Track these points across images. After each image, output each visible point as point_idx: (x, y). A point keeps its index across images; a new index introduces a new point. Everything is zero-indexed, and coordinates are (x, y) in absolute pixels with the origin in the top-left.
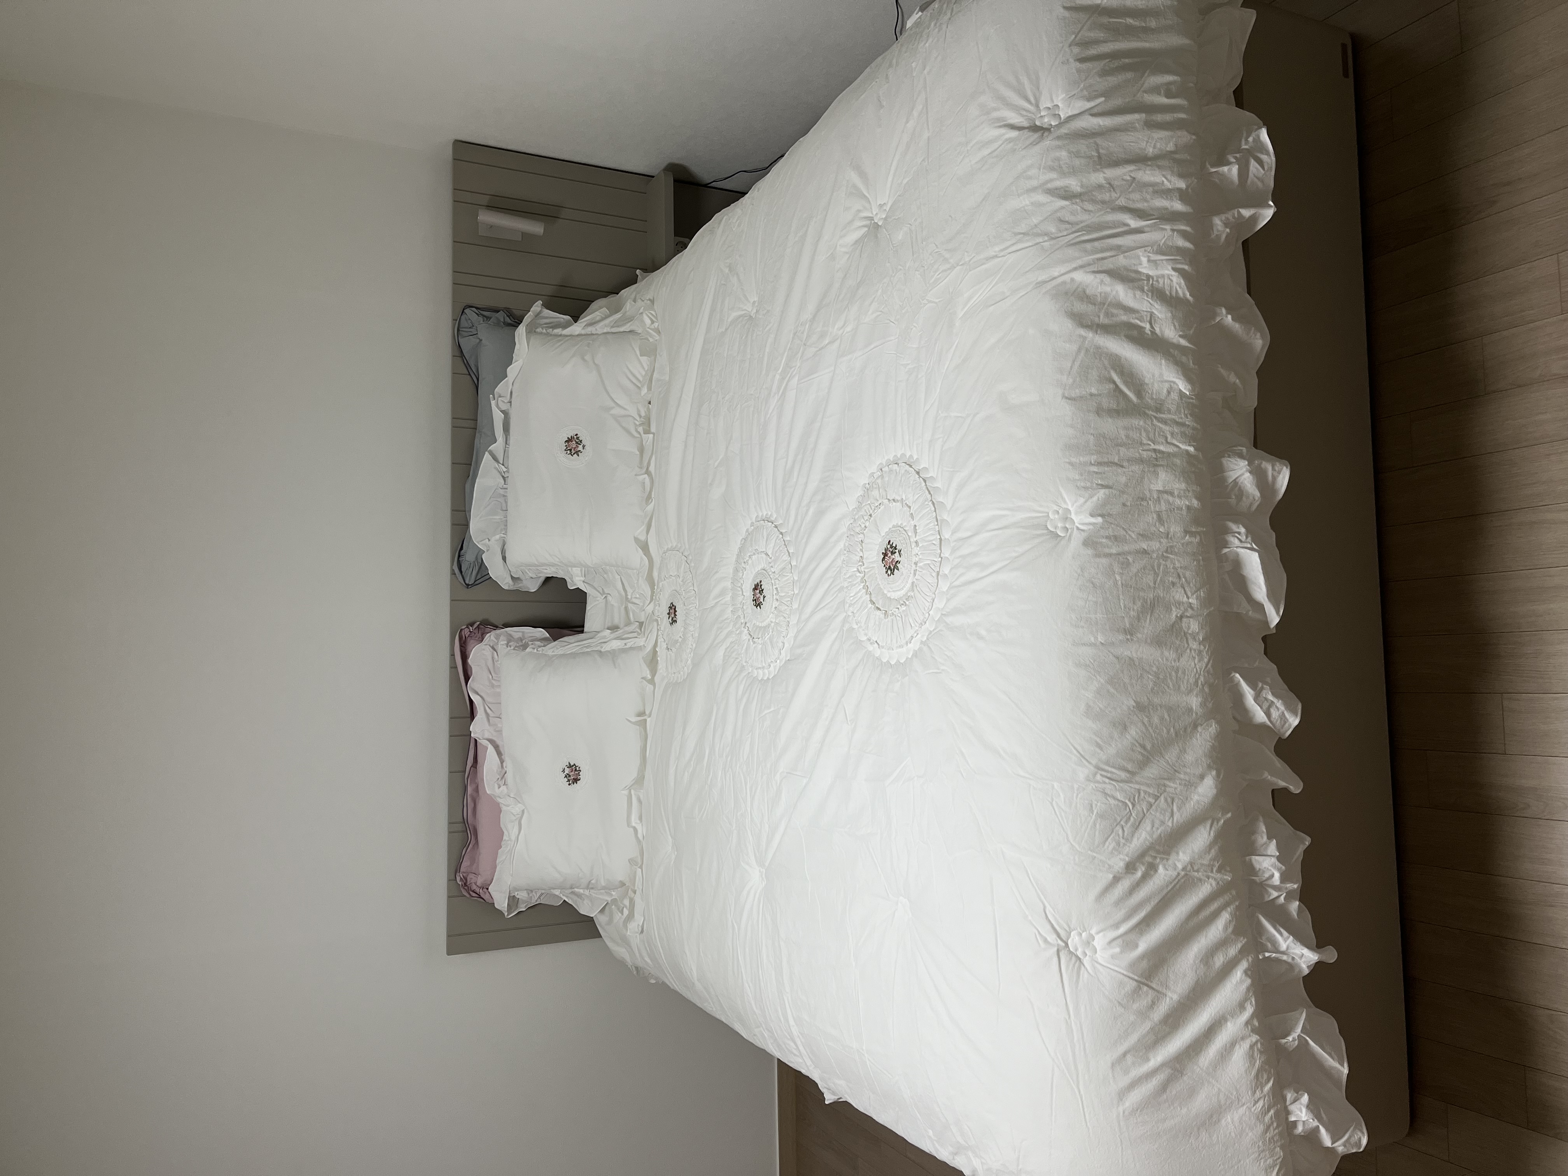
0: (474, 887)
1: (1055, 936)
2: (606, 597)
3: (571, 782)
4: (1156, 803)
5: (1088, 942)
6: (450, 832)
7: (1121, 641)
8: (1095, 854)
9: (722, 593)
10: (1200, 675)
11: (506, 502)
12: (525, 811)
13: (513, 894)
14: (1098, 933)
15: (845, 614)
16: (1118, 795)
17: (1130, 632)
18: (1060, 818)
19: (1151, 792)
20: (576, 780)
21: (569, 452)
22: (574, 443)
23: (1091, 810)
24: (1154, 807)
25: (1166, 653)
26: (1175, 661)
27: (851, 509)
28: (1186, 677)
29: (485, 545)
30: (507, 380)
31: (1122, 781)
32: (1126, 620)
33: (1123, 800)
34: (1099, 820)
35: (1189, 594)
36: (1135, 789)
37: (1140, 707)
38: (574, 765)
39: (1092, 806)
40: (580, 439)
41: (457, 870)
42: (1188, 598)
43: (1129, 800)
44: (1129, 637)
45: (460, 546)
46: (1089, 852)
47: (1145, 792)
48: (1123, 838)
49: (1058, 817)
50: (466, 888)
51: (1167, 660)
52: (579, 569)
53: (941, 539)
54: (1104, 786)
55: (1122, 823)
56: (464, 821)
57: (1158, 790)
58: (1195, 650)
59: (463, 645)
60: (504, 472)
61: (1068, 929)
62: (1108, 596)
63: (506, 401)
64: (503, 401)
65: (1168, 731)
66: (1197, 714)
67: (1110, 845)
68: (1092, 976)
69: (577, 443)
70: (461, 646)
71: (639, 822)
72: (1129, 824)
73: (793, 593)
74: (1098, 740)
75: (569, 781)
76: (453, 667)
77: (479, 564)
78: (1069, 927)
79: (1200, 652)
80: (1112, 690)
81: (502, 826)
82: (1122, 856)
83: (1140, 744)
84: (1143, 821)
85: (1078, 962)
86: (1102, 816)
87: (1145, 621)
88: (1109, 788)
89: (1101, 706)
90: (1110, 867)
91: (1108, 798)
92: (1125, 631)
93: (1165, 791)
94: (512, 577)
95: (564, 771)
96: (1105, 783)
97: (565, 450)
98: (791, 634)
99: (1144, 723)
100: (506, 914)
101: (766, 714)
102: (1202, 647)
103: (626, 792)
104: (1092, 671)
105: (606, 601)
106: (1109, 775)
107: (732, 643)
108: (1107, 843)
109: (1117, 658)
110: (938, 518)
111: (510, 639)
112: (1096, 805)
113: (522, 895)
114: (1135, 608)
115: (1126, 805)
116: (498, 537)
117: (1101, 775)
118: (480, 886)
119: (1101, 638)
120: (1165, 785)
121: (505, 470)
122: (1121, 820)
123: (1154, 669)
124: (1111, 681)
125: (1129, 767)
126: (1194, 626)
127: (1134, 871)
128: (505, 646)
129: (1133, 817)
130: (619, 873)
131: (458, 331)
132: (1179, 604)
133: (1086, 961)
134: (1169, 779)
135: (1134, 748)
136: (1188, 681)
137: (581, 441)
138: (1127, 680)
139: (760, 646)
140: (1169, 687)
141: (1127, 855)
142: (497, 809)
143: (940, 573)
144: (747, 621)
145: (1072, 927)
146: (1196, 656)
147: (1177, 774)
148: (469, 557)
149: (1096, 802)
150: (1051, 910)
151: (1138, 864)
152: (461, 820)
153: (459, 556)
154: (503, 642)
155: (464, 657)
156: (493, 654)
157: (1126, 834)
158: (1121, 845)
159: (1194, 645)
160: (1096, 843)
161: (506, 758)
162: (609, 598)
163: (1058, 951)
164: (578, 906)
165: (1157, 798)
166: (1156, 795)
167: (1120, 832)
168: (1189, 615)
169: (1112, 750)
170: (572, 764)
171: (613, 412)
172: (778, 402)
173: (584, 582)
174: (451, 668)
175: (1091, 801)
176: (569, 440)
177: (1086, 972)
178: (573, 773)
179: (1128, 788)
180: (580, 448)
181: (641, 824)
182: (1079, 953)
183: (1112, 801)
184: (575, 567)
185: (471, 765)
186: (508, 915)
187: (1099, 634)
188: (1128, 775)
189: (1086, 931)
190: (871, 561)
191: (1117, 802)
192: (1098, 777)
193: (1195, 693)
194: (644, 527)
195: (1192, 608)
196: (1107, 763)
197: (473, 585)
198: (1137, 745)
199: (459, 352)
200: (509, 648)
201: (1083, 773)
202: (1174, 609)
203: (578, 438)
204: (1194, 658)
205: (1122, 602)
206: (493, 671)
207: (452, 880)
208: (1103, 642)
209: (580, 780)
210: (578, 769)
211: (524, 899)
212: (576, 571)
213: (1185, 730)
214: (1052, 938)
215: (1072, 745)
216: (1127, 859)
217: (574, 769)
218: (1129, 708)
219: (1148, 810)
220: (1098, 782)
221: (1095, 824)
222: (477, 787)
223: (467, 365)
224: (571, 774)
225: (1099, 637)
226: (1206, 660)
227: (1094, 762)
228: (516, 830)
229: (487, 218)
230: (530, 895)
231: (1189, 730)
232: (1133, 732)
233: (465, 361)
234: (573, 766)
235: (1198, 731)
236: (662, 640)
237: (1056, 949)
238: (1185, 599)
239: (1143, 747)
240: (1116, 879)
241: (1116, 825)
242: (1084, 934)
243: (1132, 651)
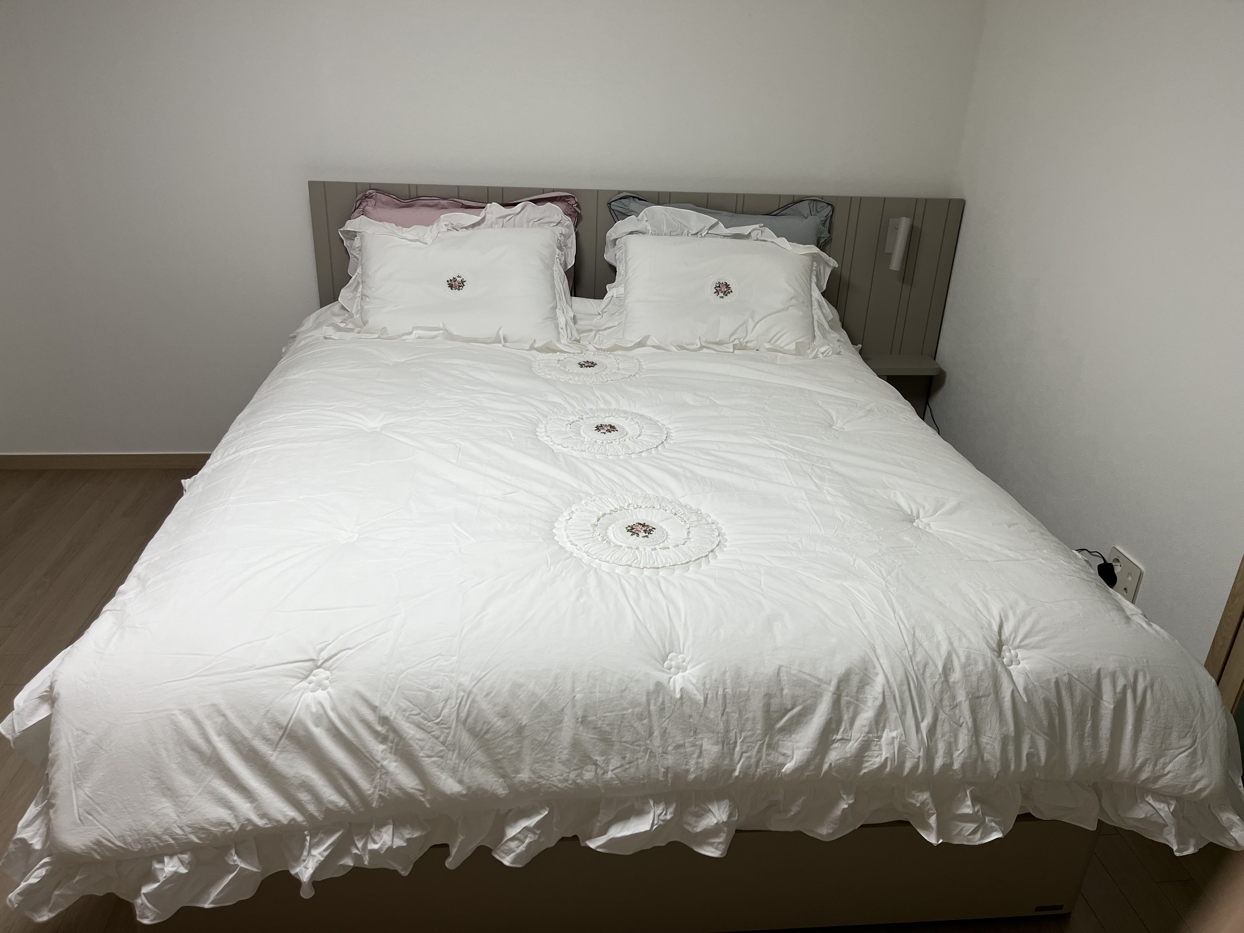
0: (364, 204)
1: (326, 657)
2: (600, 314)
3: (449, 282)
4: (438, 743)
5: (320, 685)
6: (409, 185)
7: (577, 713)
8: (396, 690)
9: (606, 402)
10: (547, 780)
11: (677, 235)
12: (426, 245)
13: (358, 235)
14: (329, 693)
15: (593, 494)
16: (446, 711)
17: (584, 721)
18: (426, 662)
19: (449, 739)
20: (451, 286)
21: (718, 285)
22: (724, 289)
23: (433, 688)
24: (435, 741)
25: (566, 752)
26: (560, 759)
27: (680, 500)
28: (545, 769)
29: (643, 218)
30: (775, 238)
31: (458, 714)
32: (594, 718)
33: (442, 714)
34: (424, 694)
35: (615, 771)
36: (452, 724)
37: (520, 730)
38: (464, 285)
39: (437, 688)
40: (728, 295)
41: (378, 190)
42: (612, 770)
43: (442, 720)
44: (580, 720)
45: (641, 198)
46: (397, 686)
47: (448, 734)
48: (410, 715)
49: (427, 660)
50: (364, 197)
51: (560, 752)
52: (623, 293)
53: (658, 568)
54: (454, 699)
55: (422, 714)
56: (418, 198)
57: (450, 744)
58: (568, 776)
59: (562, 199)
60: (701, 234)
61: (332, 668)
62: (615, 703)
63: (758, 236)
64: (757, 235)
65: (500, 753)
66: (515, 777)
67: (404, 704)
68: (292, 688)
69: (725, 292)
70: (561, 197)
71: (417, 336)
72: (421, 720)
73: (609, 455)
74: (492, 695)
75: (451, 280)
76: (544, 191)
77: (626, 213)
78: (334, 669)
79: (566, 780)
80: (535, 705)
81: (414, 227)
82: (394, 713)
83: (489, 729)
84: (424, 732)
85: (304, 677)
86: (429, 696)
87: (593, 734)
88: (452, 702)
89: (521, 697)
90: (385, 703)
91: (443, 702)
92: (584, 717)
93: (449, 750)
94: (616, 239)
95: (459, 277)
96: (457, 699)
97: (719, 283)
98: (575, 454)
99: (507, 732)
100: (342, 229)
101: (508, 433)
102: (570, 782)
103: (441, 326)
104: (551, 689)
105: (597, 315)
106: (463, 703)
107: (566, 408)
108: (405, 701)
109: (562, 710)
110: (676, 567)
111: (566, 236)
112: (438, 692)
113: (357, 242)
114: (604, 726)
115: (438, 717)
116: (649, 228)
117: (463, 696)
118: (365, 208)
119: (578, 696)
120: (454, 750)
121: (703, 235)
122: (425, 713)
123: (552, 742)
124: (542, 705)
125: (470, 720)
126: (588, 775)
127: (381, 723)
128: (560, 232)
129: (427, 724)
130: (374, 320)
131: (814, 200)
132: (607, 762)
133: (304, 684)
134: (459, 754)
135: (486, 724)
136: (542, 770)
137: (726, 295)
138: (544, 718)
139: (564, 430)
140: (537, 753)
141: (395, 718)
142: (428, 223)
143: (630, 568)
144: (584, 420)
145: (334, 672)
146: (563, 777)
147: (463, 761)
148: (633, 205)
149: (440, 691)
150: (349, 654)
151: (387, 727)
152: (419, 195)
153: (634, 197)
154: (564, 231)
155: (552, 200)
156: (555, 222)
157: (413, 717)
158: (404, 713)
159: (572, 776)
160: (405, 692)
161: (470, 231)
162: (599, 317)
163: (313, 660)
164: (346, 288)
165: (443, 743)
166: (446, 742)
167: (415, 712)
168: (598, 771)
169: (484, 705)
170: (464, 283)
171: (750, 320)
172: (765, 444)
173: (612, 296)
174: (543, 189)
175: (441, 688)
176: (727, 286)
177: (295, 683)
178: (457, 284)
179: (451, 720)
180: (721, 295)
181: (414, 338)
182: (311, 678)
183: (440, 706)
184: (625, 290)
185: (464, 203)
186: (341, 231)
187: (582, 695)
188: (464, 718)
189: (330, 683)
190: (638, 514)
191: (440, 709)
192: (461, 694)
193: (532, 776)
194: (658, 343)
195: (604, 773)
196: (473, 701)
197: (610, 208)
198: (489, 727)
199: (797, 200)
200: (559, 235)
201: (465, 680)
202: (603, 758)
203: (729, 293)
204: (562, 775)
205: (610, 714)
206: (540, 222)
207: (370, 186)
208: (576, 698)
209: (452, 289)
210: (460, 288)
211: (354, 244)
212: (621, 290)
213: (502, 768)
214: (325, 655)
215: (489, 672)
216: (392, 718)
217: (460, 285)
218: (519, 720)
219: (433, 736)
220: (457, 694)
221: (421, 691)
222: (446, 208)
223: (786, 207)
224: (456, 282)
225: (580, 695)
226: (560, 785)
227: (475, 690)
228: (410, 237)
229: (904, 224)
230: (357, 249)
231: (501, 771)
232: (499, 723)
233: (789, 205)
235: (499, 779)
236: (566, 357)
237: (315, 658)
238: (611, 768)
239: (487, 732)
240: (374, 709)
241: (421, 709)
242: (327, 682)
243: (568, 722)
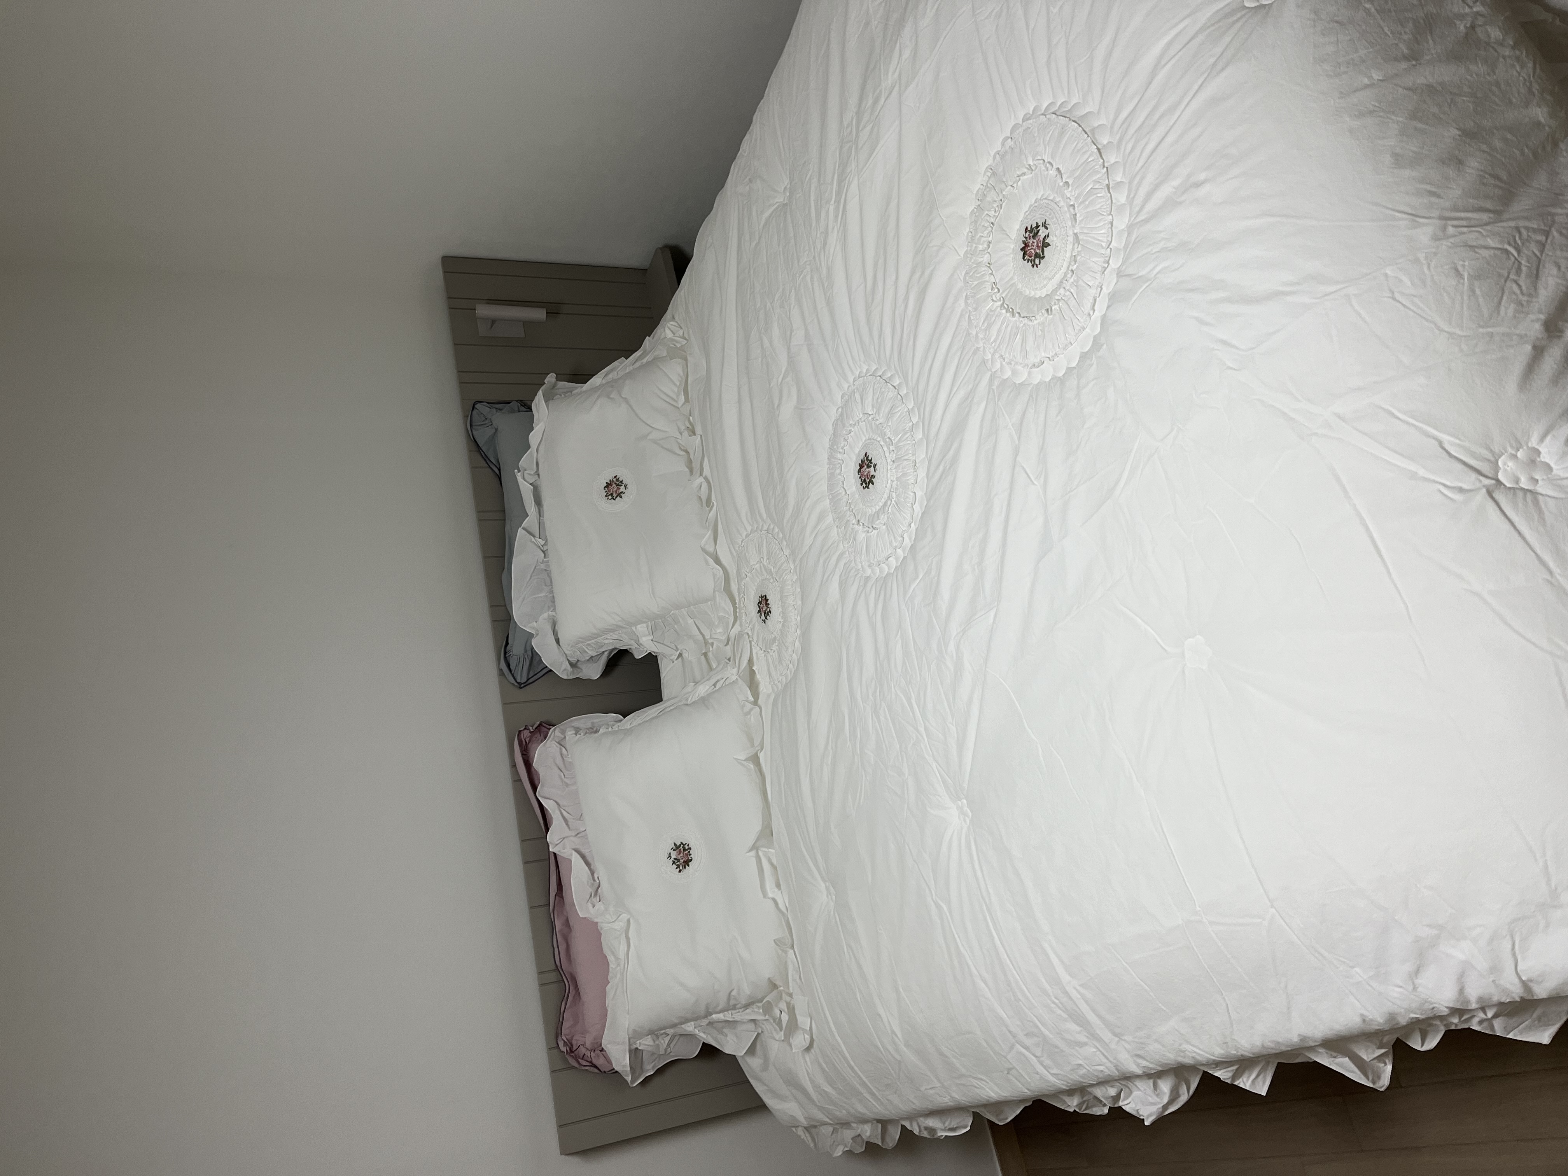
0: (582, 1050)
1: (1474, 475)
2: (680, 655)
3: (681, 868)
4: (1549, 241)
5: (1533, 461)
6: (542, 985)
7: (1405, 69)
8: (1490, 330)
9: (821, 518)
10: (1531, 83)
11: (550, 577)
12: (631, 921)
13: (635, 1046)
14: (1542, 439)
15: (990, 372)
16: (1491, 242)
17: (1414, 57)
18: (1415, 309)
19: (1535, 226)
20: (687, 863)
21: (610, 497)
22: (614, 488)
23: (1459, 275)
24: (1547, 247)
25: (1473, 68)
26: (1489, 74)
28: (1514, 88)
29: (533, 628)
30: (531, 452)
31: (1487, 224)
32: (1402, 46)
33: (1500, 246)
34: (1477, 283)
35: (1471, 4)
36: (1510, 227)
37: (1469, 135)
38: (682, 843)
39: (1457, 270)
40: (620, 480)
41: (558, 1033)
42: (1471, 7)
43: (1509, 244)
44: (1414, 63)
45: (505, 642)
46: (1481, 330)
47: (1527, 228)
48: (1523, 294)
49: (1410, 309)
50: (573, 1054)
51: (1477, 75)
52: (644, 625)
53: (1098, 149)
54: (1463, 237)
55: (1512, 276)
56: (558, 969)
57: (1544, 223)
58: (1509, 57)
59: (524, 753)
60: (542, 546)
61: (1492, 458)
62: (1364, 27)
63: (532, 473)
64: (530, 474)
65: (1522, 153)
66: (1550, 127)
67: (1508, 309)
68: (1562, 499)
69: (617, 485)
70: (523, 755)
71: (776, 888)
72: (1523, 275)
73: (911, 424)
74: (1429, 187)
75: (678, 867)
76: (517, 780)
77: (530, 658)
78: (1491, 451)
79: (1518, 59)
80: (1419, 125)
81: (606, 951)
82: (1532, 317)
83: (1490, 175)
84: (1541, 266)
85: (1529, 495)
86: (1477, 276)
87: (1427, 42)
88: (1472, 237)
89: (1415, 149)
90: (1521, 337)
91: (1477, 250)
92: (1406, 58)
93: (1553, 222)
94: (570, 662)
95: (670, 857)
96: (1464, 233)
97: (606, 496)
99: (1483, 151)
100: (629, 1079)
101: (914, 589)
102: (1518, 53)
103: (753, 853)
104: (1382, 114)
105: (683, 661)
106: (1464, 223)
107: (845, 564)
108: (1503, 309)
109: (1410, 89)
111: (577, 731)
112: (1463, 266)
113: (645, 1044)
114: (1407, 30)
115: (1507, 252)
116: (545, 615)
117: (1453, 226)
118: (589, 1048)
119: (1376, 76)
120: (1552, 215)
121: (543, 542)
122: (1509, 274)
123: (1466, 89)
124: (1413, 116)
125: (1489, 205)
126: (1495, 33)
127: (1560, 334)
128: (574, 736)
129: (1526, 266)
130: (766, 969)
131: (471, 425)
132: (1462, 17)
133: (1541, 488)
134: (1553, 205)
135: (1485, 181)
136: (1519, 93)
137: (622, 482)
138: (1435, 109)
139: (884, 527)
140: (1497, 105)
141: (1540, 311)
144: (859, 518)
145: (1497, 451)
146: (1515, 63)
147: (1561, 197)
148: (516, 648)
149: (1461, 263)
150: (1452, 439)
151: (1560, 323)
152: (554, 967)
153: (505, 653)
154: (570, 733)
155: (528, 764)
156: (561, 749)
157: (1524, 288)
158: (1525, 303)
159: (1507, 52)
160: (1486, 313)
161: (598, 866)
162: (685, 655)
163: (1490, 493)
164: (720, 1045)
165: (1547, 234)
166: (1543, 230)
167: (1515, 288)
168: (1480, 23)
169: (1455, 192)
170: (678, 844)
171: (650, 437)
173: (652, 640)
174: (515, 781)
175: (1455, 264)
176: (608, 485)
177: (1548, 499)
178: (682, 855)
179: (1502, 230)
180: (622, 489)
181: (779, 891)
182: (1524, 483)
183: (1485, 253)
184: (641, 622)
185: (554, 894)
186: (633, 1081)
187: (1373, 71)
188: (1492, 216)
189: (1521, 447)
191: (1492, 251)
192: (1451, 230)
193: (1535, 102)
194: (710, 533)
195: (1482, 16)
196: (1455, 209)
197: (526, 684)
198: (1487, 176)
199: (475, 446)
200: (578, 736)
201: (1424, 234)
202: (1458, 22)
203: (617, 480)
204: (1513, 66)
205: (1386, 29)
206: (565, 767)
207: (553, 1049)
208: (1381, 78)
209: (691, 860)
210: (687, 848)
211: (650, 1049)
212: (641, 629)
213: (1544, 148)
214: (1469, 481)
215: (1393, 210)
216: (1542, 317)
217: (682, 850)
218: (1455, 139)
219: (1542, 252)
220: (1454, 236)
221: (1472, 290)
222: (567, 920)
223: (486, 458)
224: (679, 857)
225: (1374, 75)
226: (1530, 65)
227: (1436, 213)
228: (623, 947)
229: (484, 311)
230: (657, 1042)
231: (1549, 148)
232: (1474, 164)
233: (483, 455)
234: (680, 845)
235: (1562, 150)
236: (758, 648)
237: (1484, 490)
238: (1467, 10)
239: (1497, 177)
240: (1538, 351)
241: (1506, 281)
242: (1519, 454)
243: (1424, 76)
